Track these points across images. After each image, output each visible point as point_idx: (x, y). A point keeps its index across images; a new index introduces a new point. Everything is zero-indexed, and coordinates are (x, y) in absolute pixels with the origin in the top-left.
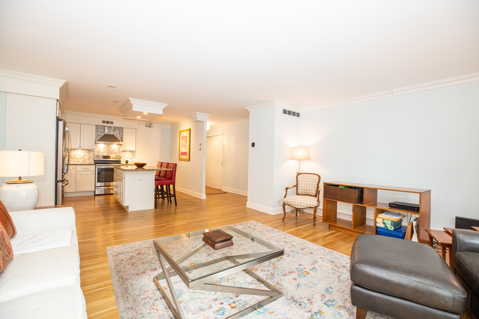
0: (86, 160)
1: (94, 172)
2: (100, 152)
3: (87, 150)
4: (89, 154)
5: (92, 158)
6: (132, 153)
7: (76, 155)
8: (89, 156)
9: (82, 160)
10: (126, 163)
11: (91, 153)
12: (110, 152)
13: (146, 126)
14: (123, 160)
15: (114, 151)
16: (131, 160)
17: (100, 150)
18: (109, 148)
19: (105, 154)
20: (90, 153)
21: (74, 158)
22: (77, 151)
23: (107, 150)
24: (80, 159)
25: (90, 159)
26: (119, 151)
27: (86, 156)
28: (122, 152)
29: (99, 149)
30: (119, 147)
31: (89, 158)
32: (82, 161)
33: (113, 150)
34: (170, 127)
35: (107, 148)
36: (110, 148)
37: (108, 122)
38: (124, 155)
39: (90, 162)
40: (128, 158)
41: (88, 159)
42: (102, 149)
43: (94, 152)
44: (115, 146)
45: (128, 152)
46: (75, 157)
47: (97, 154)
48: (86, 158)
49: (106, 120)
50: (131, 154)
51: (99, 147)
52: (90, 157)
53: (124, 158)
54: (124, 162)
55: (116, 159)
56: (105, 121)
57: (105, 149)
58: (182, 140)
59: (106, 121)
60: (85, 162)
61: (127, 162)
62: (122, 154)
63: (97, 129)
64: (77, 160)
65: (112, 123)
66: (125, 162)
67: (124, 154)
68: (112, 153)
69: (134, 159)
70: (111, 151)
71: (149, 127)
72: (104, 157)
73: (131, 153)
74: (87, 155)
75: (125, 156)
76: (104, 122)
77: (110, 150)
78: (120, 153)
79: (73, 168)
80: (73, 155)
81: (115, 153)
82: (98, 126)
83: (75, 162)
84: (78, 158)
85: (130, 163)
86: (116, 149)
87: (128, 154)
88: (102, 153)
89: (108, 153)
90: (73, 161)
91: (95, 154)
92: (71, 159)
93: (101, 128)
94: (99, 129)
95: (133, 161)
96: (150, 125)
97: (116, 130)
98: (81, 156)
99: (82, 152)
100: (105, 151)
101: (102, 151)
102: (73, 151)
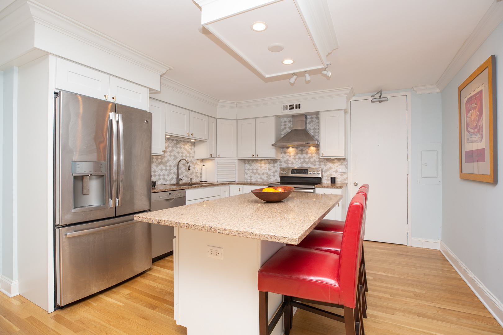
0: (270, 175)
2: (289, 162)
3: (271, 160)
4: (274, 167)
5: (278, 173)
6: (344, 163)
7: (259, 168)
8: (274, 170)
9: (266, 175)
10: (331, 183)
11: (277, 165)
13: (372, 102)
14: (327, 176)
15: (312, 160)
16: (342, 175)
17: (290, 159)
19: (297, 166)
20: (276, 165)
21: (257, 173)
22: (259, 162)
23: (299, 159)
24: (263, 174)
25: (276, 174)
27: (270, 170)
28: (326, 161)
29: (288, 157)
30: (316, 151)
31: (274, 172)
32: (265, 179)
33: (309, 158)
34: (438, 90)
35: (299, 155)
36: (305, 155)
37: (291, 107)
38: (328, 167)
39: (276, 180)
40: (336, 171)
41: (273, 174)
42: (292, 157)
43: (281, 162)
44: (312, 151)
45: (336, 161)
46: (258, 171)
47: (284, 166)
48: (271, 173)
49: (289, 104)
50: (342, 164)
51: (288, 154)
52: (276, 171)
53: (328, 173)
54: (327, 180)
55: (312, 174)
56: (287, 106)
57: (296, 157)
58: (468, 111)
59: (290, 106)
60: (270, 179)
61: (333, 180)
62: (325, 165)
64: (259, 177)
65: (298, 106)
66: (330, 181)
67: (330, 165)
68: (307, 163)
69: (349, 174)
70: (307, 160)
71: (380, 102)
72: (294, 171)
73: (341, 161)
74: (272, 168)
75: (331, 168)
76: (285, 108)
77: (304, 158)
79: (240, 189)
80: (255, 168)
81: (312, 163)
82: (285, 119)
83: (257, 179)
84: (261, 173)
85: (341, 182)
86: (314, 155)
87: (336, 165)
88: (292, 163)
89: (302, 163)
90: (255, 178)
91: (282, 167)
92: (253, 175)
93: (290, 121)
94: (287, 123)
95: (347, 178)
96: (380, 96)
97: (313, 120)
98: (264, 170)
99: (265, 163)
100: (297, 160)
101: (292, 160)
102: (255, 162)
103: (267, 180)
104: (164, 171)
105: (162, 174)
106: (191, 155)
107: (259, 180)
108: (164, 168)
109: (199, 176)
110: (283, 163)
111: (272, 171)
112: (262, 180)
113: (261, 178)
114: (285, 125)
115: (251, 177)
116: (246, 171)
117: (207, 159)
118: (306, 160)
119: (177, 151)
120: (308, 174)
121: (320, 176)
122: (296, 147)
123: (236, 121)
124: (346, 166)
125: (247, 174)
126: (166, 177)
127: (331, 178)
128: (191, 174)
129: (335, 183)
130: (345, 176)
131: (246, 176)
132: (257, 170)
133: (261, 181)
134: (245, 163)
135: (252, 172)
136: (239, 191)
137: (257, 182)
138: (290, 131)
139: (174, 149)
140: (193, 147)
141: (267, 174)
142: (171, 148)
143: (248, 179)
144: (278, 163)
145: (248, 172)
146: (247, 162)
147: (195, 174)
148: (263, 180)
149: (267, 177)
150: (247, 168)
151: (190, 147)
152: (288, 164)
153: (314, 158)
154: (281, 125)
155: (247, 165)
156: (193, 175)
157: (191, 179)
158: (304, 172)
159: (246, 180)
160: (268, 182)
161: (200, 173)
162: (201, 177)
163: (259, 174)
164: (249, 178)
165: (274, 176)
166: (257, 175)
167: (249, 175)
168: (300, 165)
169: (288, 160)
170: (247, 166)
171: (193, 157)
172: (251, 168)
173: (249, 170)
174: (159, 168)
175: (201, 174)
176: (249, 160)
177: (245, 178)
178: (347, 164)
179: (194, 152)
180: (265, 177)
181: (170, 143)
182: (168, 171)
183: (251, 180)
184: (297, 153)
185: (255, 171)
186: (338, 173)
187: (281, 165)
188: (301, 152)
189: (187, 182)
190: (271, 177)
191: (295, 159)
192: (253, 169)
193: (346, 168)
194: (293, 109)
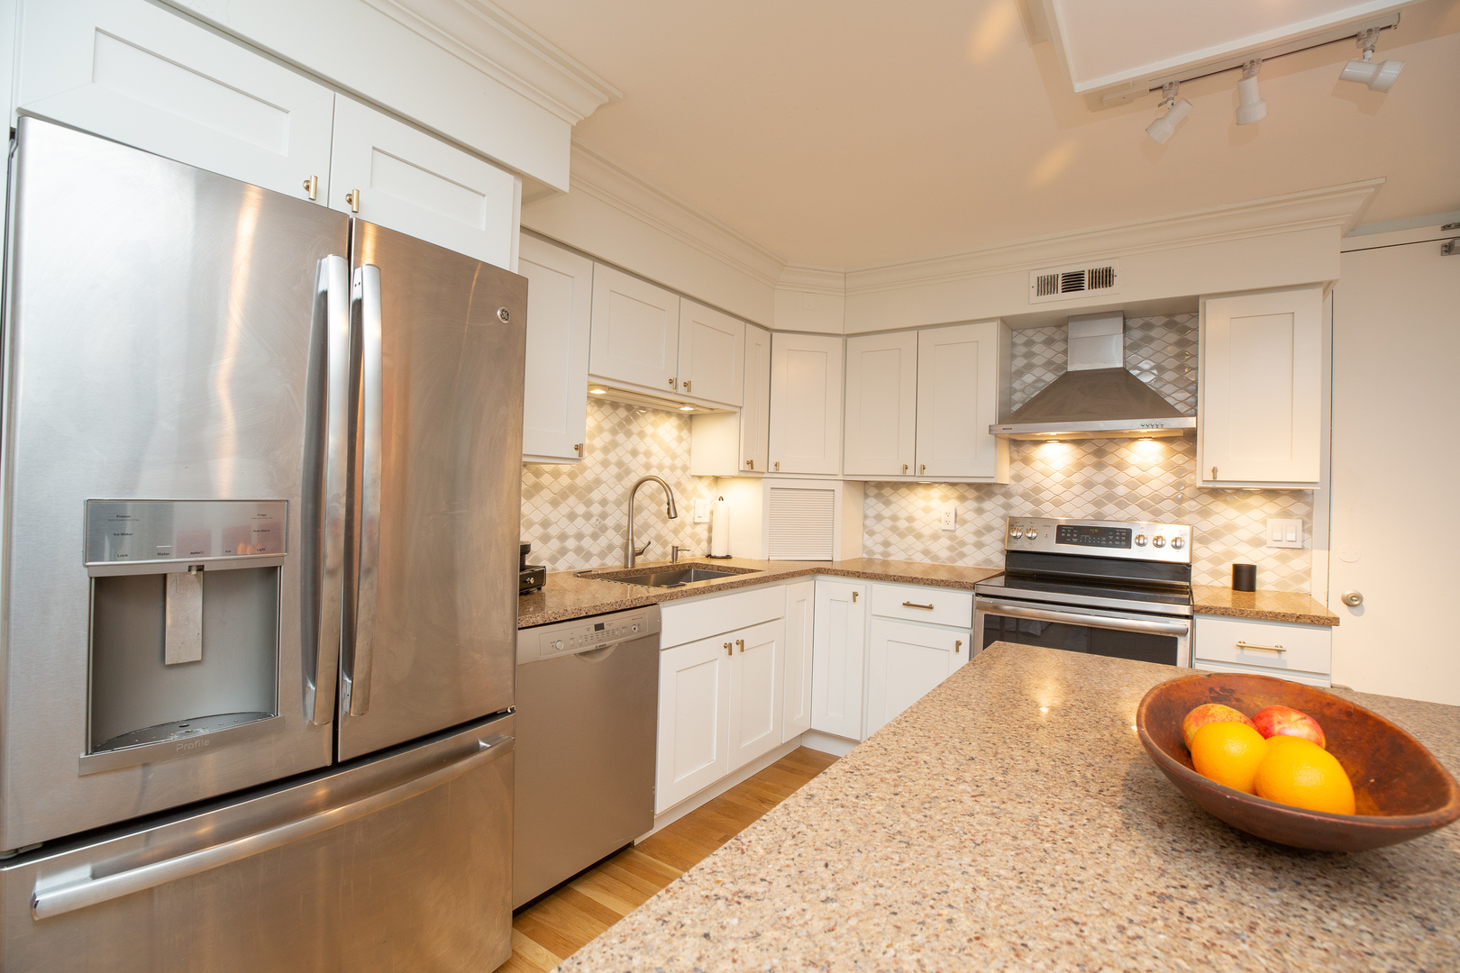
0: (963, 544)
2: (1047, 495)
3: (969, 485)
4: (980, 511)
5: (1001, 534)
6: (1299, 508)
7: (919, 514)
8: (980, 522)
9: (945, 542)
10: (1237, 585)
11: (993, 506)
12: (1110, 497)
13: (1447, 249)
14: (1216, 560)
15: (1142, 490)
16: (1283, 559)
17: (1047, 483)
18: (1100, 467)
19: (1077, 512)
20: (987, 505)
21: (910, 530)
22: (921, 492)
23: (1089, 485)
24: (935, 537)
25: (987, 539)
26: (1179, 485)
27: (964, 522)
28: (1207, 499)
29: (1038, 477)
30: (1179, 459)
31: (979, 533)
32: (944, 554)
33: (1133, 485)
35: (1089, 472)
36: (1111, 472)
37: (1073, 282)
38: (1218, 520)
39: (988, 561)
40: (1257, 542)
41: (974, 539)
42: (1059, 477)
43: (1008, 495)
44: (1143, 456)
45: (1255, 501)
46: (916, 525)
47: (1023, 508)
48: (965, 533)
49: (1062, 269)
50: (1286, 514)
51: (1038, 465)
52: (989, 529)
53: (1217, 547)
54: (1216, 574)
56: (1055, 278)
57: (1077, 478)
59: (1067, 276)
60: (962, 555)
61: (1244, 578)
62: (1204, 513)
63: (1006, 345)
64: (919, 546)
65: (1103, 278)
66: (1228, 581)
67: (1225, 513)
68: (1122, 505)
69: (1318, 556)
70: (1121, 490)
72: (1065, 533)
73: (1284, 502)
74: (970, 516)
75: (1230, 528)
76: (1046, 285)
77: (1109, 484)
78: (1185, 505)
79: (855, 595)
80: (903, 514)
81: (1143, 506)
82: (1030, 333)
83: (910, 553)
84: (927, 531)
85: (1277, 585)
86: (1155, 472)
87: (1256, 514)
88: (1057, 503)
89: (1098, 503)
90: (904, 551)
91: (1015, 513)
92: (894, 538)
93: (1049, 342)
94: (1038, 349)
95: (1308, 572)
97: (1153, 333)
98: (940, 521)
99: (945, 499)
100: (1077, 489)
101: (1059, 489)
102: (904, 491)
103: (951, 559)
104: (580, 521)
105: (571, 530)
106: (679, 463)
107: (919, 558)
108: (581, 509)
109: (705, 535)
110: (1016, 500)
111: (970, 527)
112: (932, 558)
113: (926, 552)
114: (1029, 355)
115: (886, 544)
116: (869, 522)
117: (733, 477)
118: (1115, 490)
119: (630, 447)
120: (1128, 545)
121: (1185, 560)
122: (1079, 441)
123: (839, 341)
124: (1304, 523)
125: (871, 533)
126: (587, 543)
127: (1237, 569)
128: (676, 532)
129: (1251, 587)
130: (1297, 564)
131: (869, 542)
132: (910, 519)
133: (928, 561)
134: (866, 496)
135: (894, 529)
136: (855, 601)
137: (909, 563)
138: (1050, 378)
139: (621, 437)
140: (685, 433)
141: (952, 538)
142: (607, 437)
143: (874, 553)
144: (1000, 500)
145: (878, 528)
146: (873, 491)
147: (688, 530)
148: (935, 557)
149: (951, 549)
150: (871, 513)
151: (675, 433)
152: (1037, 502)
153: (1155, 485)
154: (1013, 357)
155: (871, 501)
156: (681, 535)
157: (676, 550)
158: (1113, 540)
159: (867, 553)
160: (952, 569)
161: (706, 527)
162: (710, 540)
163: (919, 536)
164: (879, 549)
165: (979, 545)
166: (910, 539)
167: (878, 538)
168: (1093, 509)
169: (1037, 489)
170: (875, 506)
171: (685, 468)
172: (887, 512)
173: (879, 518)
174: (564, 509)
175: (710, 530)
176: (880, 485)
177: (865, 547)
178: (1309, 515)
179: (689, 452)
180: (941, 549)
181: (607, 417)
182: (594, 519)
183: (888, 555)
184: (1080, 466)
185: (902, 524)
186: (1264, 549)
187: (1007, 506)
188: (1094, 459)
189: (661, 560)
190: (965, 550)
191: (1068, 486)
192: (894, 518)
193: (1307, 529)
194: (1079, 287)
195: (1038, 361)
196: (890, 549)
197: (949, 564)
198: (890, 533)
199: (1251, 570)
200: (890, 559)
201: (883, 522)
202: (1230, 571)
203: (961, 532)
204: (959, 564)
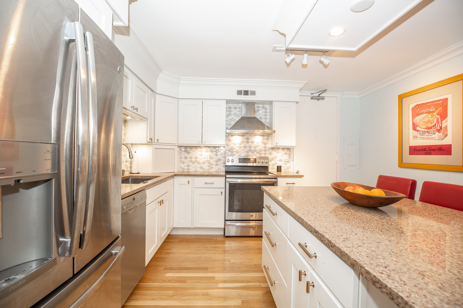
0: (212, 165)
1: (223, 191)
2: (235, 150)
4: (217, 155)
5: (222, 161)
6: (288, 152)
7: (199, 156)
8: (217, 158)
9: (207, 164)
10: (278, 171)
12: (250, 150)
13: (312, 98)
14: (273, 165)
15: (257, 149)
16: (285, 164)
17: (235, 147)
18: (248, 142)
19: (243, 155)
20: (219, 153)
21: (196, 161)
22: (199, 149)
23: (245, 147)
24: (204, 163)
25: (219, 163)
26: (265, 147)
27: (212, 158)
28: (271, 151)
29: (232, 145)
30: (265, 141)
31: (216, 161)
32: (207, 168)
33: (255, 147)
35: (245, 143)
36: (250, 144)
37: (246, 93)
38: (273, 156)
39: (219, 169)
40: (281, 160)
41: (215, 163)
42: (238, 145)
44: (258, 140)
45: (280, 151)
46: (198, 160)
47: (229, 154)
48: (213, 161)
49: (243, 89)
50: (286, 154)
51: (233, 142)
52: (220, 160)
53: (273, 162)
54: (273, 169)
55: (260, 163)
56: (242, 91)
57: (242, 145)
58: (417, 115)
59: (245, 91)
60: (212, 168)
61: (279, 169)
62: (271, 154)
63: (228, 109)
64: (199, 166)
65: (253, 93)
66: (276, 170)
67: (275, 154)
68: (253, 152)
69: (291, 163)
70: (253, 149)
71: (318, 99)
72: (241, 160)
73: (286, 151)
74: (214, 156)
75: (276, 157)
76: (239, 93)
77: (250, 147)
78: (267, 152)
80: (194, 157)
81: (258, 153)
82: (232, 104)
83: (196, 168)
84: (201, 161)
85: (284, 170)
86: (260, 144)
87: (280, 154)
89: (248, 152)
90: (194, 168)
92: (191, 164)
93: (236, 108)
94: (232, 110)
95: (290, 167)
96: (319, 95)
98: (205, 158)
99: (207, 151)
100: (242, 148)
101: (238, 148)
102: (194, 149)
103: (209, 169)
107: (199, 169)
109: (129, 166)
110: (227, 152)
111: (214, 160)
112: (203, 170)
113: (201, 168)
115: (188, 166)
116: (182, 159)
118: (251, 148)
120: (256, 163)
122: (243, 135)
124: (289, 156)
125: (183, 163)
127: (278, 167)
129: (280, 171)
130: (288, 165)
131: (182, 165)
132: (196, 158)
133: (202, 170)
134: (181, 150)
135: (191, 161)
136: (189, 183)
137: (196, 172)
140: (123, 128)
141: (209, 163)
143: (184, 169)
144: (222, 151)
145: (185, 161)
146: (184, 149)
149: (209, 166)
150: (183, 156)
153: (260, 147)
155: (183, 152)
159: (182, 169)
160: (209, 172)
161: (129, 162)
162: (131, 167)
163: (199, 163)
164: (186, 168)
165: (217, 165)
166: (196, 164)
167: (186, 164)
168: (246, 154)
169: (232, 149)
170: (184, 154)
171: (123, 141)
172: (188, 156)
173: (186, 158)
175: (131, 163)
176: (186, 147)
177: (181, 167)
178: (290, 154)
179: (125, 134)
180: (206, 166)
183: (189, 169)
184: (243, 142)
185: (194, 160)
186: (282, 162)
187: (224, 153)
190: (213, 166)
191: (240, 147)
192: (191, 158)
193: (290, 157)
194: (247, 94)
195: (232, 113)
196: (190, 168)
197: (208, 171)
198: (189, 162)
199: (281, 167)
200: (190, 170)
201: (187, 159)
202: (276, 167)
203: (212, 161)
204: (211, 170)
